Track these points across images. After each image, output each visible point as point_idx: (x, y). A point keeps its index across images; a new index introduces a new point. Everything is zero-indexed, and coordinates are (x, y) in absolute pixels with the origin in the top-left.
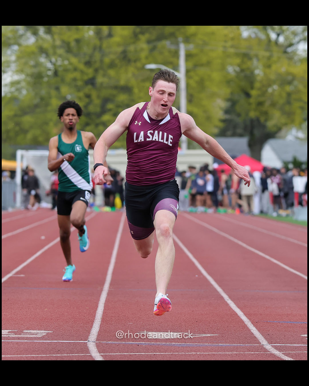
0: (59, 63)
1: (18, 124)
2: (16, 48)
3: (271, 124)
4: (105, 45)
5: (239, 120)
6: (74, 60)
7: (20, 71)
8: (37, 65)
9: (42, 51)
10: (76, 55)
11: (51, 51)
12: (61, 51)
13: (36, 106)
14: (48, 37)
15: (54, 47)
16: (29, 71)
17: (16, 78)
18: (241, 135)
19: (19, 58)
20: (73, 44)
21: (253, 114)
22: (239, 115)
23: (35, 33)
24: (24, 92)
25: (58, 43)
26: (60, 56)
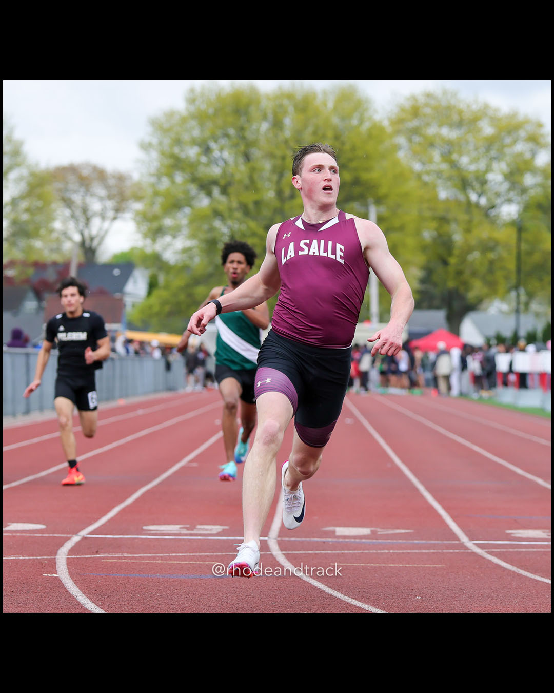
0: (236, 226)
1: (190, 295)
2: (187, 210)
3: (471, 295)
4: (287, 206)
5: (436, 291)
6: (253, 225)
7: (192, 236)
8: (212, 229)
9: (217, 214)
10: (254, 218)
11: (226, 214)
12: (238, 214)
13: (211, 275)
14: (223, 199)
15: (230, 210)
16: (203, 236)
17: (189, 243)
18: (438, 308)
19: (191, 222)
20: (251, 206)
21: (451, 284)
22: (435, 285)
23: (209, 194)
24: (197, 260)
25: (235, 205)
26: (238, 219)
